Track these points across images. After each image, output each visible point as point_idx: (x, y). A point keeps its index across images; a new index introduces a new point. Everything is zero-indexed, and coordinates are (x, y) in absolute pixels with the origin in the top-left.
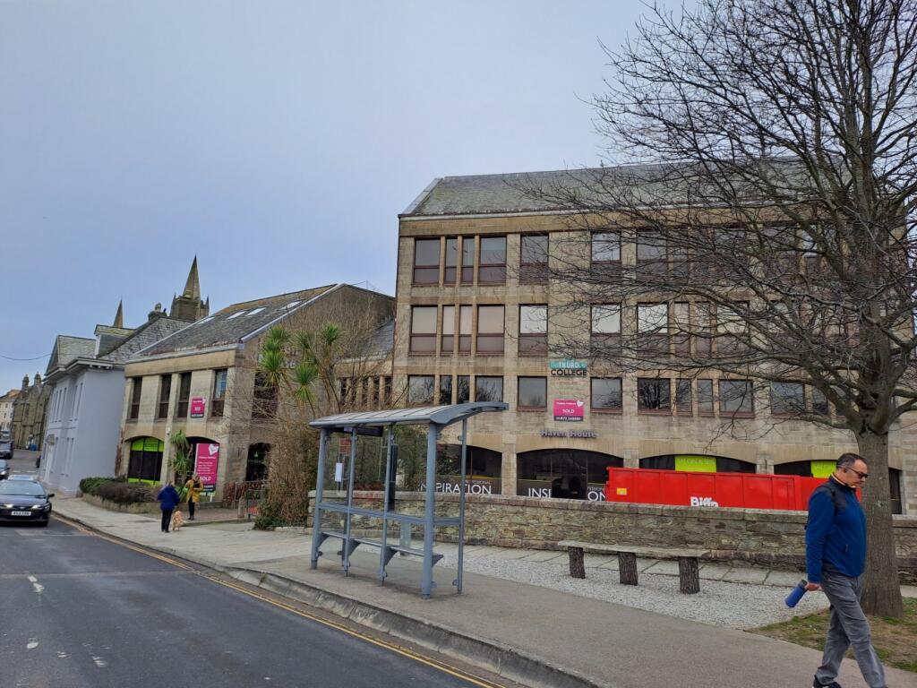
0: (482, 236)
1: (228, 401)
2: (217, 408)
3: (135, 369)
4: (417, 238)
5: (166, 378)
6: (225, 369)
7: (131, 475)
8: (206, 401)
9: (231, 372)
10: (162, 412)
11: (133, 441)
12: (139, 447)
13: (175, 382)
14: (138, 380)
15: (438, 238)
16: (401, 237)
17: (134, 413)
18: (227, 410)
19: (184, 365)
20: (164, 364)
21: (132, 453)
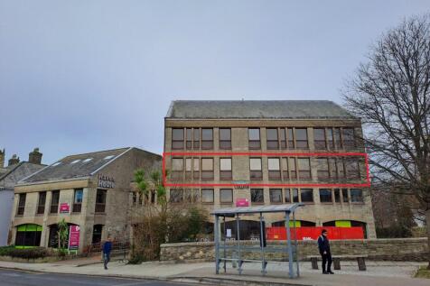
0: (202, 128)
1: (84, 204)
2: (77, 208)
3: (22, 189)
4: (173, 128)
5: (43, 194)
6: (82, 189)
7: (17, 244)
8: (70, 205)
9: (85, 191)
10: (40, 210)
11: (18, 227)
12: (23, 229)
13: (49, 196)
14: (23, 196)
15: (183, 128)
16: (166, 127)
17: (21, 211)
18: (83, 209)
19: (55, 187)
20: (41, 186)
21: (18, 233)
